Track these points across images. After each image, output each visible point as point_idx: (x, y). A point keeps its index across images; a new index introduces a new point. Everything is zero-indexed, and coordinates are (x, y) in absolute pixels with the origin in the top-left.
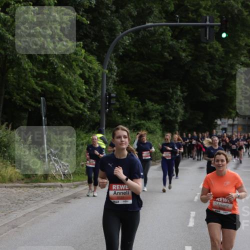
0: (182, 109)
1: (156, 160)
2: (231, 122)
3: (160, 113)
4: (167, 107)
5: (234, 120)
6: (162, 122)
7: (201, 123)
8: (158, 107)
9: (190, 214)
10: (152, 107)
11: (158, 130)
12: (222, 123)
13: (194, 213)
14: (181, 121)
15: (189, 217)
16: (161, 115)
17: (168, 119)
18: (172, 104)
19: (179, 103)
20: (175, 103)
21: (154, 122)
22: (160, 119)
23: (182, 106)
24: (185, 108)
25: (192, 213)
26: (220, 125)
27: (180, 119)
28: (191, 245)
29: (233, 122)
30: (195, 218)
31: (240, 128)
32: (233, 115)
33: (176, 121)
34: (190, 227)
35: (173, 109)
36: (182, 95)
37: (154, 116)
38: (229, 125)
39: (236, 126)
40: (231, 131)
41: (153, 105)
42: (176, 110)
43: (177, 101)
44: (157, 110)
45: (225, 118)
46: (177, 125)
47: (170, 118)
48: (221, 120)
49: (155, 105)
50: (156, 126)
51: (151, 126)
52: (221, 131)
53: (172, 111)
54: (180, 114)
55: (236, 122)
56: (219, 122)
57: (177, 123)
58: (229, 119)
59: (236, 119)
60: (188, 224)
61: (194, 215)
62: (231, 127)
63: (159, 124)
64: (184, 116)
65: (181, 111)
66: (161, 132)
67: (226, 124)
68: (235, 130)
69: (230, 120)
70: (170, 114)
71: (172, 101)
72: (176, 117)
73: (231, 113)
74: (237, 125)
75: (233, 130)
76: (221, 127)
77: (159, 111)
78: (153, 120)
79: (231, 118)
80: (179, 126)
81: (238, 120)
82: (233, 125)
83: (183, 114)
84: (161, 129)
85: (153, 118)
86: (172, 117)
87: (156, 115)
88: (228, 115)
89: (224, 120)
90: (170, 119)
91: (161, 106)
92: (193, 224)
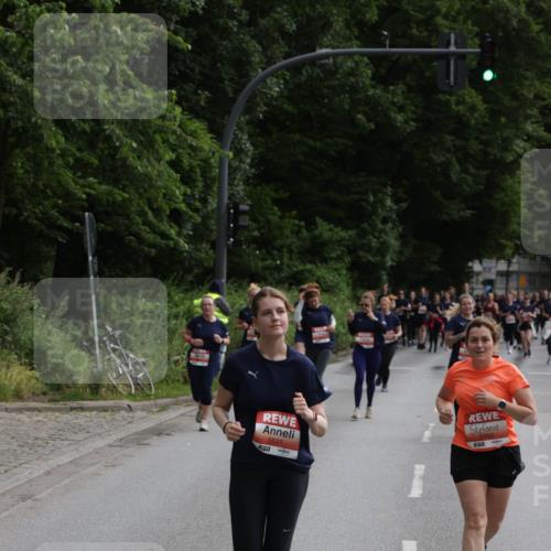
0: (396, 239)
1: (338, 350)
2: (502, 266)
3: (347, 247)
4: (363, 234)
5: (509, 263)
6: (352, 267)
8: (343, 234)
9: (413, 469)
10: (330, 233)
11: (343, 285)
12: (484, 269)
13: (423, 467)
14: (394, 264)
15: (411, 477)
16: (349, 253)
17: (365, 260)
18: (373, 226)
19: (390, 225)
20: (380, 226)
21: (335, 266)
22: (348, 259)
23: (395, 233)
24: (402, 237)
25: (417, 466)
26: (478, 274)
27: (392, 260)
28: (416, 539)
29: (509, 266)
30: (424, 478)
31: (523, 280)
32: (509, 251)
34: (411, 498)
35: (375, 237)
36: (396, 207)
37: (334, 255)
38: (500, 274)
39: (514, 277)
40: (504, 286)
41: (331, 230)
42: (382, 240)
43: (385, 221)
44: (341, 240)
45: (489, 258)
46: (384, 273)
47: (370, 258)
48: (481, 262)
49: (336, 230)
50: (339, 275)
51: (327, 276)
52: (481, 286)
53: (374, 243)
54: (391, 250)
55: (514, 268)
56: (477, 267)
57: (385, 269)
58: (498, 259)
59: (514, 260)
60: (409, 492)
61: (422, 473)
62: (504, 278)
63: (344, 272)
64: (400, 253)
65: (394, 243)
66: (350, 288)
67: (494, 270)
68: (513, 284)
69: (502, 261)
70: (369, 249)
71: (374, 221)
72: (383, 256)
73: (503, 248)
74: (518, 273)
75: (507, 284)
76: (481, 279)
77: (345, 242)
78: (333, 262)
79: (503, 258)
80: (388, 275)
81: (518, 263)
82: (507, 275)
83: (397, 249)
84: (350, 281)
85: (331, 259)
86: (373, 256)
87: (339, 252)
88: (498, 252)
89: (488, 263)
90: (369, 261)
91: (350, 232)
92: (421, 492)
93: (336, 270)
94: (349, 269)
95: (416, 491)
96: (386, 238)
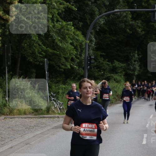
0: (138, 66)
3: (124, 69)
4: (128, 65)
6: (125, 75)
7: (151, 75)
9: (144, 135)
11: (122, 80)
13: (146, 135)
14: (138, 74)
15: (143, 138)
16: (124, 71)
17: (129, 73)
19: (136, 62)
20: (134, 63)
22: (124, 73)
23: (138, 65)
24: (140, 66)
27: (137, 73)
33: (134, 74)
34: (143, 144)
35: (132, 66)
36: (138, 57)
41: (118, 64)
42: (134, 67)
43: (135, 61)
44: (122, 67)
46: (135, 77)
47: (131, 72)
50: (121, 77)
51: (117, 77)
53: (132, 68)
54: (137, 70)
57: (135, 76)
60: (142, 142)
61: (146, 136)
63: (123, 76)
64: (139, 71)
65: (138, 68)
66: (124, 81)
70: (130, 70)
71: (132, 61)
72: (134, 72)
77: (123, 67)
80: (136, 77)
84: (124, 79)
85: (119, 72)
87: (121, 71)
91: (124, 64)
92: (146, 142)
93: (120, 76)
95: (144, 142)
96: (135, 66)
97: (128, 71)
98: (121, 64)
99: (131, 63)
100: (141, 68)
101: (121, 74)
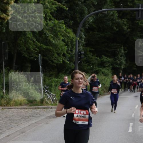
3: (111, 63)
4: (115, 60)
6: (112, 69)
7: (136, 69)
8: (109, 59)
10: (106, 60)
11: (110, 74)
14: (124, 68)
15: (129, 126)
16: (112, 65)
17: (116, 67)
18: (118, 58)
19: (123, 57)
20: (120, 57)
22: (111, 67)
23: (124, 59)
24: (126, 60)
25: (131, 123)
27: (123, 67)
33: (120, 68)
34: (129, 132)
35: (118, 60)
36: (124, 52)
37: (107, 65)
41: (106, 59)
42: (120, 61)
43: (121, 56)
44: (109, 61)
46: (121, 70)
50: (109, 71)
53: (118, 62)
54: (123, 64)
57: (121, 69)
60: (128, 130)
61: (132, 125)
63: (110, 70)
65: (124, 62)
66: (112, 74)
70: (117, 64)
71: (118, 56)
72: (121, 66)
80: (122, 71)
83: (125, 64)
84: (112, 73)
85: (106, 66)
86: (118, 66)
87: (109, 65)
90: (117, 67)
91: (112, 59)
92: (132, 130)
93: (108, 69)
94: (111, 69)
95: (130, 130)
96: (122, 61)
97: (115, 65)
98: (108, 58)
99: (118, 57)
100: (127, 62)
101: (108, 68)
